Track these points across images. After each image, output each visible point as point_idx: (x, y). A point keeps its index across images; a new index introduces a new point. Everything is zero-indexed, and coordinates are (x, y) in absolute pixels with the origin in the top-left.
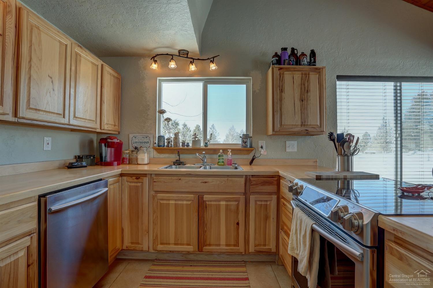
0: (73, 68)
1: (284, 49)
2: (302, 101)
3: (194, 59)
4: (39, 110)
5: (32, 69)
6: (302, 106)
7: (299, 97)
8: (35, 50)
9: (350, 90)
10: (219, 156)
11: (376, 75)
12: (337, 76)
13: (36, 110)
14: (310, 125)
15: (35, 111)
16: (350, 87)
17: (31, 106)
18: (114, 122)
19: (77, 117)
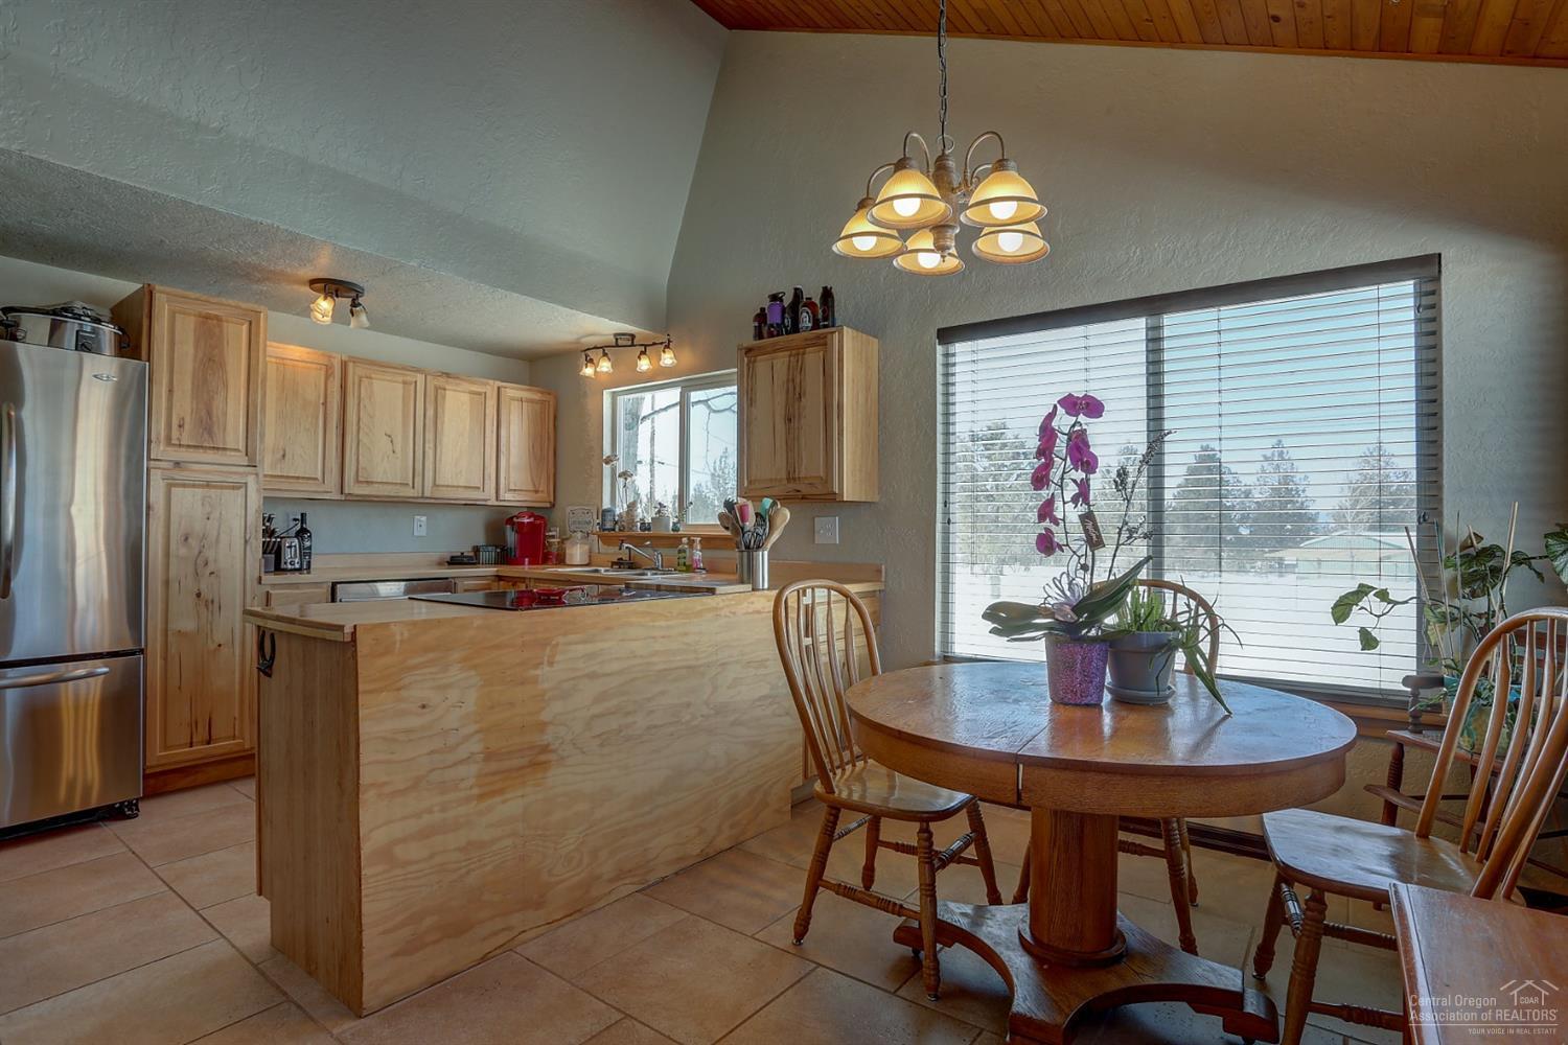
0: (430, 413)
1: (775, 298)
2: (790, 420)
3: (645, 346)
4: (372, 482)
5: (361, 431)
6: (788, 432)
7: (783, 412)
8: (365, 407)
9: (981, 366)
10: (680, 551)
11: (1049, 309)
12: (939, 330)
13: (367, 482)
14: (806, 478)
15: (365, 485)
16: (981, 356)
17: (360, 479)
18: (534, 485)
19: (438, 486)
